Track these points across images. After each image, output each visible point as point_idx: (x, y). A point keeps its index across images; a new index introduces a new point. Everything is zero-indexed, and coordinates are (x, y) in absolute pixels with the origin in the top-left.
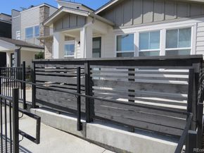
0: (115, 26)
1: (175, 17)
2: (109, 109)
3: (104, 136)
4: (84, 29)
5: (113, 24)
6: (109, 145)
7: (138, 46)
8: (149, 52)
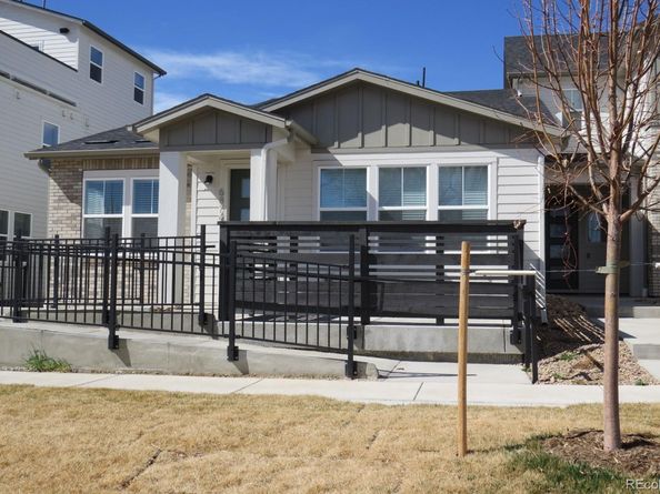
0: (319, 147)
1: (456, 141)
2: (405, 298)
3: (400, 339)
4: (263, 152)
5: (313, 140)
6: (408, 350)
7: (377, 198)
8: (401, 211)
